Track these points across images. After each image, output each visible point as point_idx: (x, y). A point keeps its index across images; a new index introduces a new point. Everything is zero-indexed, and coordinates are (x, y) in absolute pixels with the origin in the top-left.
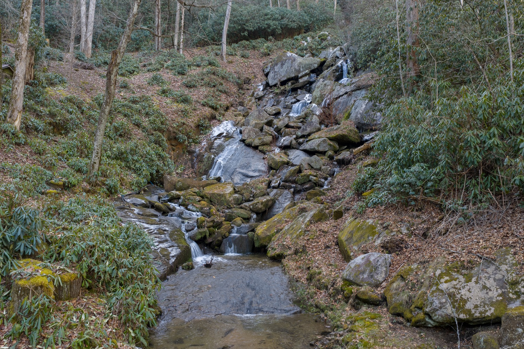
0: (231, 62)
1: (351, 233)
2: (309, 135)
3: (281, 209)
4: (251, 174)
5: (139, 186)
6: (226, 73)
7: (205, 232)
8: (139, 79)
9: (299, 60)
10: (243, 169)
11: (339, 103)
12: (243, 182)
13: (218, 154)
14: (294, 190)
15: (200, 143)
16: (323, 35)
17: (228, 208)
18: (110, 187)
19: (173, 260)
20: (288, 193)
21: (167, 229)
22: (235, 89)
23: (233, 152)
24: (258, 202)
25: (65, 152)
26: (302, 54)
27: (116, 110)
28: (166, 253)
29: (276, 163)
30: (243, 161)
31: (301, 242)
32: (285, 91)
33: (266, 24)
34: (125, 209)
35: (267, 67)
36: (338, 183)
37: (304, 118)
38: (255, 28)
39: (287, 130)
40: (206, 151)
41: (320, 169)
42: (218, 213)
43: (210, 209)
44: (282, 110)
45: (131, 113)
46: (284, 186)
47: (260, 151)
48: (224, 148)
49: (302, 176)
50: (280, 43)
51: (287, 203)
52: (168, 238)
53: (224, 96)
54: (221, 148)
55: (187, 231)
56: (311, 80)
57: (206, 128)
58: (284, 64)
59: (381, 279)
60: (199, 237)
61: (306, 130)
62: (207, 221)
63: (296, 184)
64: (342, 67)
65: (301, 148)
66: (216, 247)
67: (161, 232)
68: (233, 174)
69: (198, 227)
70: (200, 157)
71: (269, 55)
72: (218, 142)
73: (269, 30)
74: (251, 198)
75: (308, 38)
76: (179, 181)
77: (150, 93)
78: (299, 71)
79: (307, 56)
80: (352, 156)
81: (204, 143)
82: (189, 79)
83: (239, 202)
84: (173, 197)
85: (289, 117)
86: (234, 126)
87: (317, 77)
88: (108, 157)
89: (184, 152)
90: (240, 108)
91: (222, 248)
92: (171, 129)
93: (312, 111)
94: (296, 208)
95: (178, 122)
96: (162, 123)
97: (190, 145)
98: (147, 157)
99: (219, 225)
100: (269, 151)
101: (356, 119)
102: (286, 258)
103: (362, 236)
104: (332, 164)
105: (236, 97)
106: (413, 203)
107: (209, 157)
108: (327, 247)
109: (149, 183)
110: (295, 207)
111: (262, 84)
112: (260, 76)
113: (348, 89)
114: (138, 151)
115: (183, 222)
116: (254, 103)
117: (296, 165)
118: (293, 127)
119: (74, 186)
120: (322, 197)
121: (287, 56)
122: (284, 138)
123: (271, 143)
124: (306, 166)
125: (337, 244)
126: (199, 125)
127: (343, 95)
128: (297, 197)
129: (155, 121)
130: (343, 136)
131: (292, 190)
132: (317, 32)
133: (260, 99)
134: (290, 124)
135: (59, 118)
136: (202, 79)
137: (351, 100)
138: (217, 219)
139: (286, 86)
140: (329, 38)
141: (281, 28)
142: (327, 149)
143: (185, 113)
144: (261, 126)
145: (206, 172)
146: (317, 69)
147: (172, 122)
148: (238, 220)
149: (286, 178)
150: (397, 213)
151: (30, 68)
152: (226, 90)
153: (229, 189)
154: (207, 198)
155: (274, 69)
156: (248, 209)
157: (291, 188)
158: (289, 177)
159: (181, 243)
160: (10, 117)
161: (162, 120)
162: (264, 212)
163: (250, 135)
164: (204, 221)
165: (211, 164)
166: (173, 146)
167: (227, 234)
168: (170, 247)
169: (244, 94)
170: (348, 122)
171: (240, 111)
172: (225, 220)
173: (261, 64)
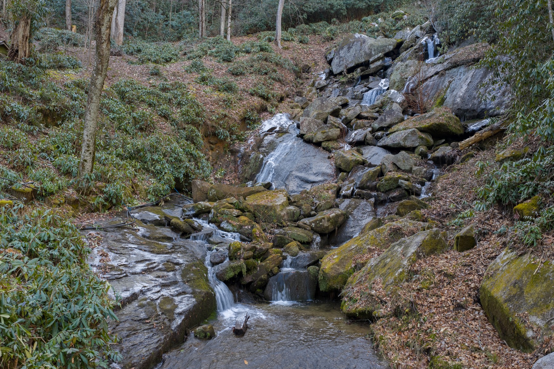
0: (287, 49)
1: (518, 285)
2: (389, 127)
3: (357, 228)
4: (312, 178)
5: (157, 195)
6: (280, 58)
7: (240, 267)
8: (176, 67)
9: (371, 41)
10: (301, 172)
11: (427, 86)
12: (301, 189)
13: (268, 153)
14: (376, 201)
15: (245, 141)
16: (398, 14)
17: (278, 227)
18: (110, 196)
19: (179, 321)
20: (366, 205)
21: (181, 261)
22: (291, 77)
23: (287, 150)
24: (324, 218)
25: (52, 148)
26: (373, 36)
27: (138, 98)
28: (169, 307)
29: (347, 162)
30: (301, 161)
32: (353, 79)
33: (329, 4)
34: (125, 228)
35: (330, 53)
36: (445, 189)
37: (381, 108)
38: (316, 9)
39: (359, 121)
40: (253, 150)
41: (410, 171)
42: (264, 234)
43: (252, 227)
44: (350, 101)
45: (158, 102)
46: (360, 195)
47: (324, 148)
48: (277, 146)
49: (386, 181)
50: (345, 26)
51: (367, 220)
52: (179, 278)
53: (277, 85)
54: (272, 146)
55: (213, 264)
56: (386, 64)
57: (254, 121)
58: (351, 47)
60: (231, 274)
61: (385, 120)
62: (244, 249)
63: (377, 191)
64: (426, 44)
65: (379, 144)
66: (258, 290)
67: (170, 266)
68: (287, 178)
69: (231, 259)
70: (245, 157)
71: (332, 39)
72: (269, 138)
73: (332, 12)
74: (313, 212)
75: (379, 19)
76: (212, 188)
77: (186, 81)
78: (370, 55)
79: (379, 37)
80: (455, 152)
81: (251, 140)
82: (236, 66)
83: (296, 218)
84: (202, 210)
85: (361, 107)
86: (290, 119)
87: (393, 61)
88: (118, 155)
89: (225, 152)
90: (297, 98)
91: (268, 291)
92: (209, 122)
93: (390, 99)
94: (386, 228)
95: (218, 114)
96: (198, 115)
97: (234, 143)
98: (171, 157)
99: (264, 254)
100: (336, 149)
101: (454, 104)
102: (379, 322)
104: (426, 163)
105: (293, 86)
107: (257, 158)
108: (459, 307)
109: (173, 191)
110: (383, 227)
111: (324, 72)
112: (322, 63)
113: (439, 68)
114: (160, 148)
115: (210, 249)
116: (314, 94)
117: (375, 166)
118: (366, 118)
119: (52, 194)
120: (422, 211)
121: (355, 38)
122: (356, 132)
123: (339, 137)
124: (390, 167)
125: (477, 301)
126: (245, 118)
127: (433, 76)
128: (380, 210)
129: (188, 111)
130: (440, 126)
131: (373, 200)
132: (390, 12)
133: (322, 89)
134: (363, 114)
135: (53, 104)
136: (252, 66)
137: (444, 81)
138: (262, 245)
139: (354, 73)
140: (405, 17)
141: (347, 8)
142: (417, 144)
143: (227, 103)
144: (324, 116)
145: (252, 177)
146: (392, 51)
147: (211, 113)
148: (294, 246)
149: (362, 183)
151: (24, 43)
152: (281, 78)
153: (281, 199)
154: (249, 211)
155: (339, 54)
156: (309, 228)
157: (371, 197)
158: (367, 181)
159: (199, 286)
161: (197, 110)
162: (332, 233)
163: (310, 129)
164: (240, 249)
165: (259, 166)
166: (212, 144)
167: (275, 269)
168: (179, 294)
169: (302, 84)
170: (442, 109)
171: (297, 102)
172: (274, 246)
173: (324, 50)
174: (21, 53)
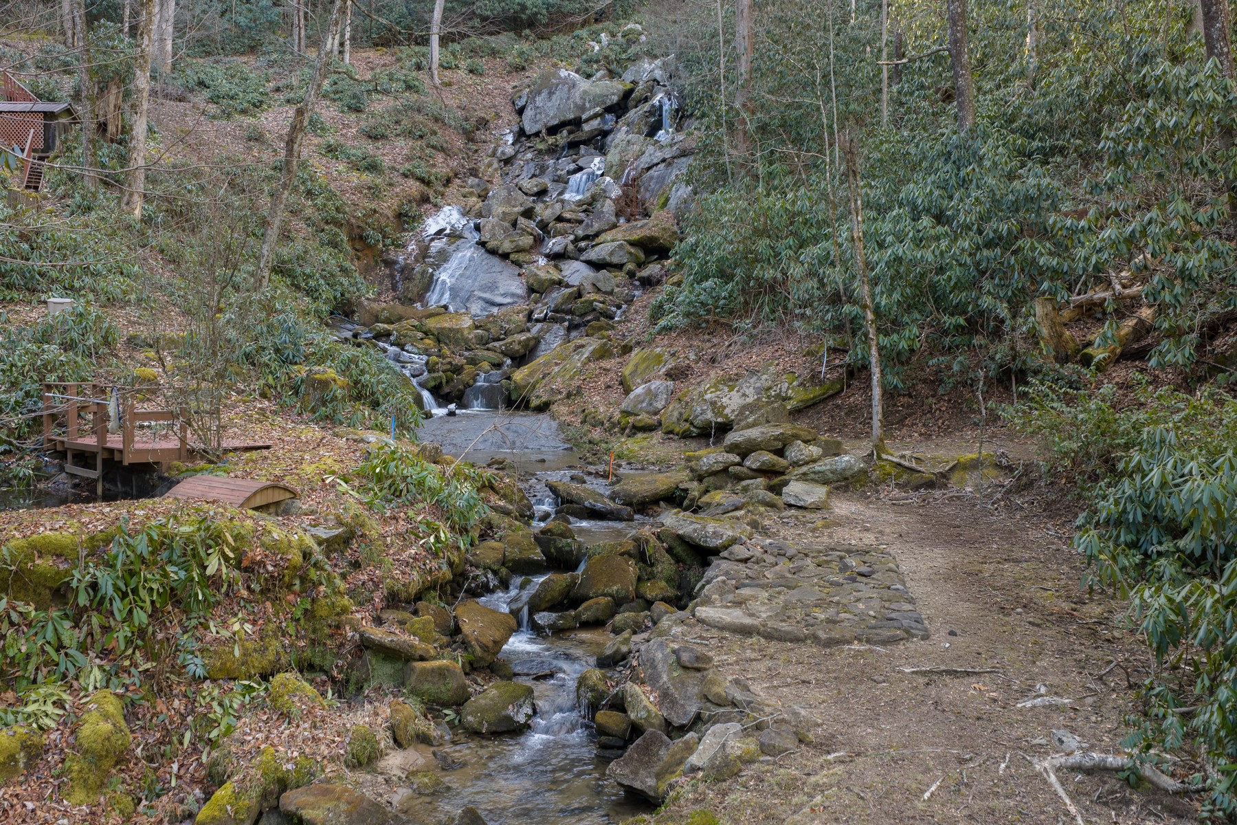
0: (449, 84)
1: (636, 366)
2: (596, 235)
4: (499, 300)
6: (440, 108)
7: (440, 378)
8: (275, 119)
9: (584, 85)
11: (651, 178)
13: (438, 266)
14: (570, 324)
16: (631, 31)
17: (467, 350)
20: (559, 330)
22: (459, 143)
24: (514, 342)
26: (589, 70)
29: (541, 282)
30: (483, 278)
31: (576, 382)
32: (557, 146)
35: (520, 97)
36: (636, 312)
37: (590, 204)
38: (496, 12)
39: (559, 225)
40: (417, 261)
41: (611, 293)
42: (454, 356)
43: (440, 350)
44: (550, 186)
46: (553, 319)
47: (513, 262)
48: (450, 256)
49: (581, 303)
50: (545, 44)
53: (440, 158)
54: (443, 257)
55: (414, 376)
56: (606, 128)
57: (414, 218)
58: (554, 93)
59: (660, 407)
60: (433, 384)
61: (592, 226)
62: (442, 364)
63: (572, 315)
64: (661, 107)
65: (582, 258)
66: (457, 398)
68: (468, 299)
69: (429, 372)
70: (407, 272)
71: (523, 69)
73: (524, 17)
74: (502, 336)
75: (603, 35)
76: (382, 309)
77: (304, 150)
78: (583, 109)
79: (599, 74)
80: (662, 272)
82: (372, 121)
83: (484, 341)
84: (380, 332)
85: (563, 201)
87: (617, 122)
89: (377, 262)
90: (472, 181)
92: (353, 221)
93: (604, 191)
95: (364, 208)
96: (337, 209)
97: (388, 250)
98: (325, 270)
99: (459, 369)
100: (528, 263)
101: (676, 208)
102: (556, 404)
103: (647, 367)
104: (631, 284)
105: (463, 158)
106: (704, 325)
107: (424, 272)
108: (609, 387)
109: (331, 313)
110: (570, 344)
112: (508, 115)
113: (667, 154)
116: (496, 170)
117: (573, 286)
118: (569, 221)
120: (609, 332)
121: (560, 78)
122: (554, 241)
123: (531, 247)
124: (589, 288)
125: (621, 383)
126: (400, 214)
127: (658, 164)
128: (574, 334)
129: (325, 205)
130: (652, 239)
131: (566, 324)
132: (622, 21)
133: (508, 161)
134: (564, 215)
136: (397, 122)
137: (670, 173)
138: (455, 362)
139: (558, 137)
140: (643, 38)
141: (548, 12)
142: (625, 261)
143: (374, 192)
144: (513, 217)
145: (421, 297)
146: (618, 104)
147: (354, 208)
148: (485, 365)
149: (556, 305)
150: (689, 339)
152: (445, 145)
153: (466, 323)
154: (433, 334)
155: (535, 101)
156: (499, 351)
157: (565, 320)
158: (562, 304)
160: (128, 204)
161: (338, 204)
162: (522, 355)
163: (495, 234)
164: (437, 363)
165: (429, 283)
166: (358, 250)
167: (471, 382)
169: (476, 151)
170: (663, 213)
171: (472, 187)
172: (467, 363)
173: (509, 88)
174: (111, 128)
